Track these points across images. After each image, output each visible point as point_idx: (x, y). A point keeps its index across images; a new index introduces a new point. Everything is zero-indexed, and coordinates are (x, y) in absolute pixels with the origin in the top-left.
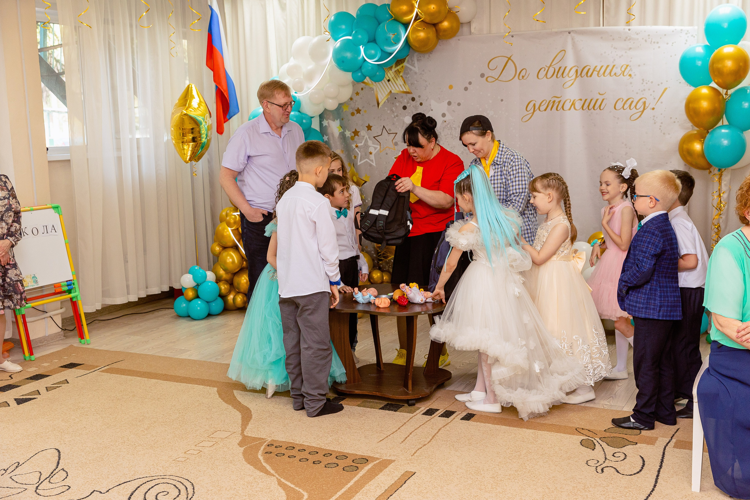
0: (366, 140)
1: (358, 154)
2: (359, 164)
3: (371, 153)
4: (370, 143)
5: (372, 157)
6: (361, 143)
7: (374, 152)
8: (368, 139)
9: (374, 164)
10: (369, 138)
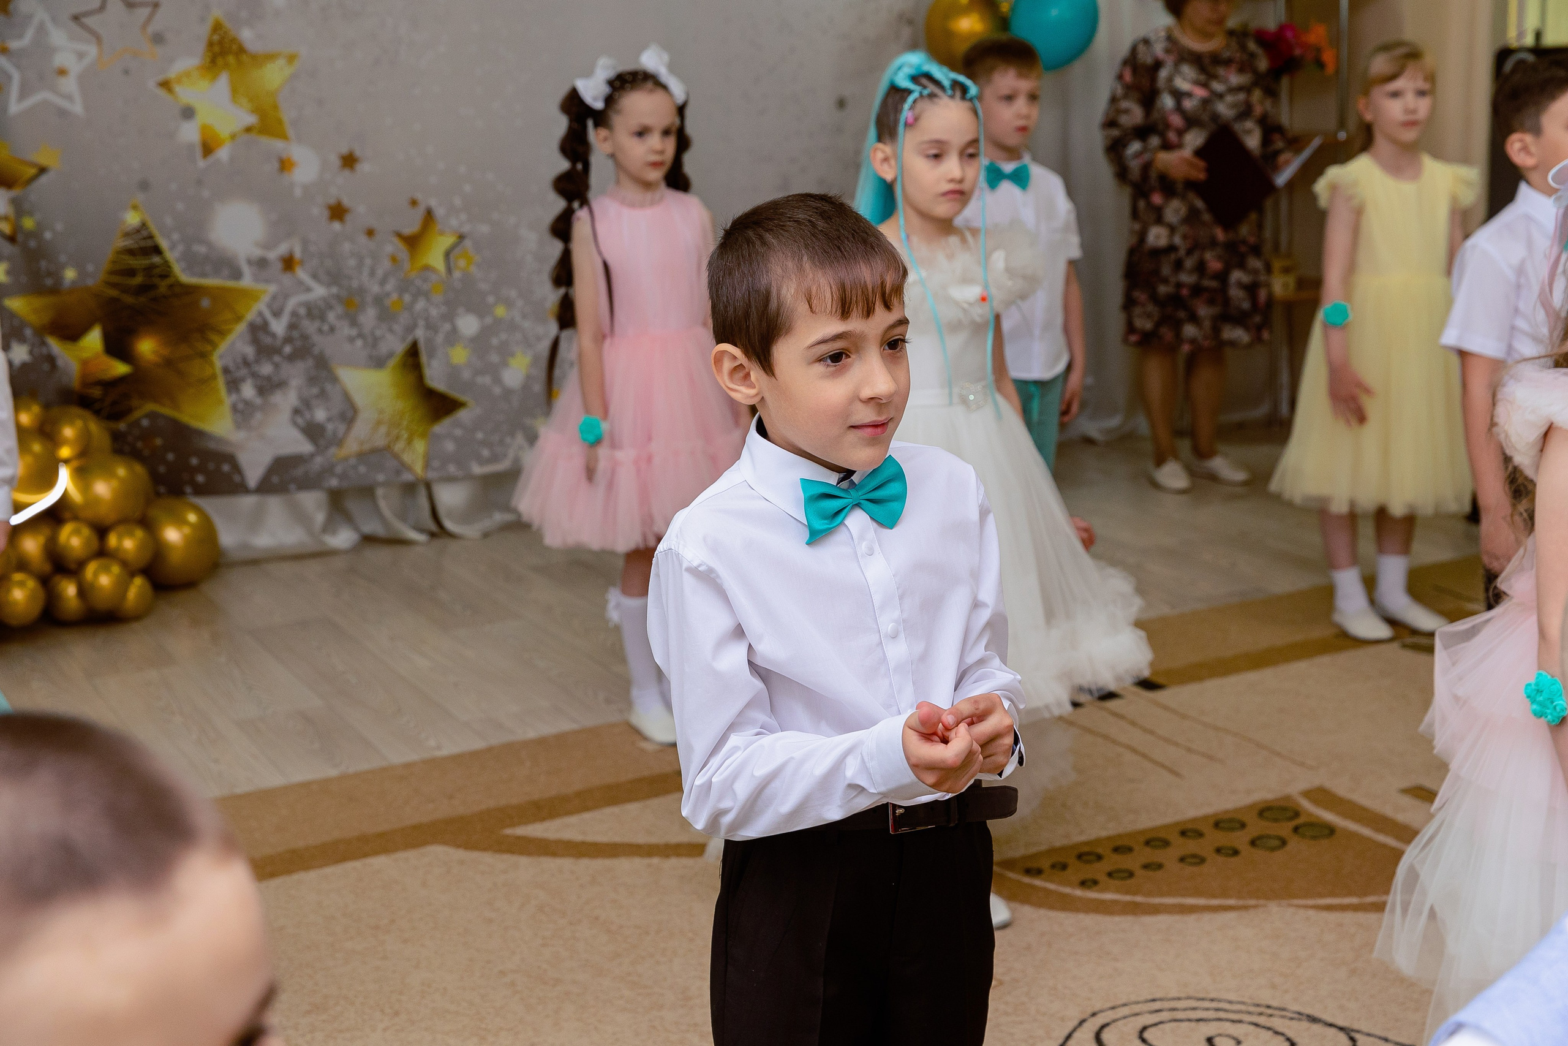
0: (41, 29)
1: (9, 78)
2: (15, 107)
3: (62, 72)
4: (58, 37)
5: (69, 84)
6: (20, 36)
7: (75, 67)
8: (49, 25)
9: (77, 108)
10: (54, 20)
